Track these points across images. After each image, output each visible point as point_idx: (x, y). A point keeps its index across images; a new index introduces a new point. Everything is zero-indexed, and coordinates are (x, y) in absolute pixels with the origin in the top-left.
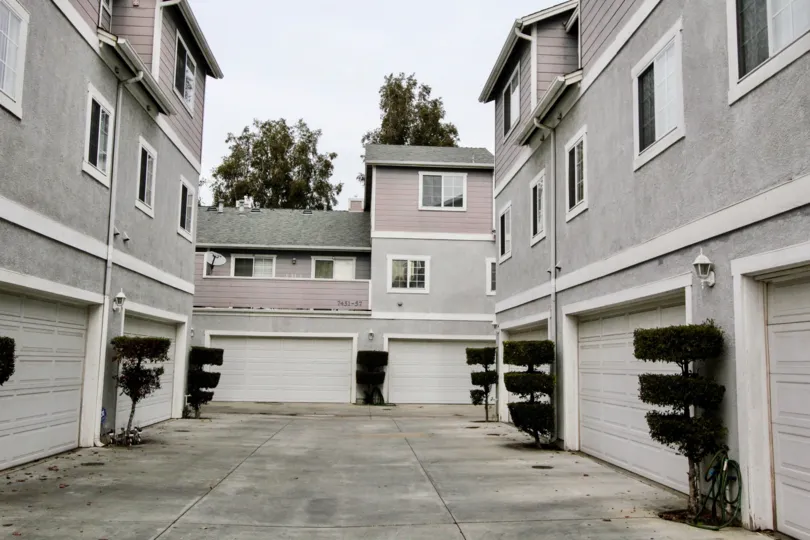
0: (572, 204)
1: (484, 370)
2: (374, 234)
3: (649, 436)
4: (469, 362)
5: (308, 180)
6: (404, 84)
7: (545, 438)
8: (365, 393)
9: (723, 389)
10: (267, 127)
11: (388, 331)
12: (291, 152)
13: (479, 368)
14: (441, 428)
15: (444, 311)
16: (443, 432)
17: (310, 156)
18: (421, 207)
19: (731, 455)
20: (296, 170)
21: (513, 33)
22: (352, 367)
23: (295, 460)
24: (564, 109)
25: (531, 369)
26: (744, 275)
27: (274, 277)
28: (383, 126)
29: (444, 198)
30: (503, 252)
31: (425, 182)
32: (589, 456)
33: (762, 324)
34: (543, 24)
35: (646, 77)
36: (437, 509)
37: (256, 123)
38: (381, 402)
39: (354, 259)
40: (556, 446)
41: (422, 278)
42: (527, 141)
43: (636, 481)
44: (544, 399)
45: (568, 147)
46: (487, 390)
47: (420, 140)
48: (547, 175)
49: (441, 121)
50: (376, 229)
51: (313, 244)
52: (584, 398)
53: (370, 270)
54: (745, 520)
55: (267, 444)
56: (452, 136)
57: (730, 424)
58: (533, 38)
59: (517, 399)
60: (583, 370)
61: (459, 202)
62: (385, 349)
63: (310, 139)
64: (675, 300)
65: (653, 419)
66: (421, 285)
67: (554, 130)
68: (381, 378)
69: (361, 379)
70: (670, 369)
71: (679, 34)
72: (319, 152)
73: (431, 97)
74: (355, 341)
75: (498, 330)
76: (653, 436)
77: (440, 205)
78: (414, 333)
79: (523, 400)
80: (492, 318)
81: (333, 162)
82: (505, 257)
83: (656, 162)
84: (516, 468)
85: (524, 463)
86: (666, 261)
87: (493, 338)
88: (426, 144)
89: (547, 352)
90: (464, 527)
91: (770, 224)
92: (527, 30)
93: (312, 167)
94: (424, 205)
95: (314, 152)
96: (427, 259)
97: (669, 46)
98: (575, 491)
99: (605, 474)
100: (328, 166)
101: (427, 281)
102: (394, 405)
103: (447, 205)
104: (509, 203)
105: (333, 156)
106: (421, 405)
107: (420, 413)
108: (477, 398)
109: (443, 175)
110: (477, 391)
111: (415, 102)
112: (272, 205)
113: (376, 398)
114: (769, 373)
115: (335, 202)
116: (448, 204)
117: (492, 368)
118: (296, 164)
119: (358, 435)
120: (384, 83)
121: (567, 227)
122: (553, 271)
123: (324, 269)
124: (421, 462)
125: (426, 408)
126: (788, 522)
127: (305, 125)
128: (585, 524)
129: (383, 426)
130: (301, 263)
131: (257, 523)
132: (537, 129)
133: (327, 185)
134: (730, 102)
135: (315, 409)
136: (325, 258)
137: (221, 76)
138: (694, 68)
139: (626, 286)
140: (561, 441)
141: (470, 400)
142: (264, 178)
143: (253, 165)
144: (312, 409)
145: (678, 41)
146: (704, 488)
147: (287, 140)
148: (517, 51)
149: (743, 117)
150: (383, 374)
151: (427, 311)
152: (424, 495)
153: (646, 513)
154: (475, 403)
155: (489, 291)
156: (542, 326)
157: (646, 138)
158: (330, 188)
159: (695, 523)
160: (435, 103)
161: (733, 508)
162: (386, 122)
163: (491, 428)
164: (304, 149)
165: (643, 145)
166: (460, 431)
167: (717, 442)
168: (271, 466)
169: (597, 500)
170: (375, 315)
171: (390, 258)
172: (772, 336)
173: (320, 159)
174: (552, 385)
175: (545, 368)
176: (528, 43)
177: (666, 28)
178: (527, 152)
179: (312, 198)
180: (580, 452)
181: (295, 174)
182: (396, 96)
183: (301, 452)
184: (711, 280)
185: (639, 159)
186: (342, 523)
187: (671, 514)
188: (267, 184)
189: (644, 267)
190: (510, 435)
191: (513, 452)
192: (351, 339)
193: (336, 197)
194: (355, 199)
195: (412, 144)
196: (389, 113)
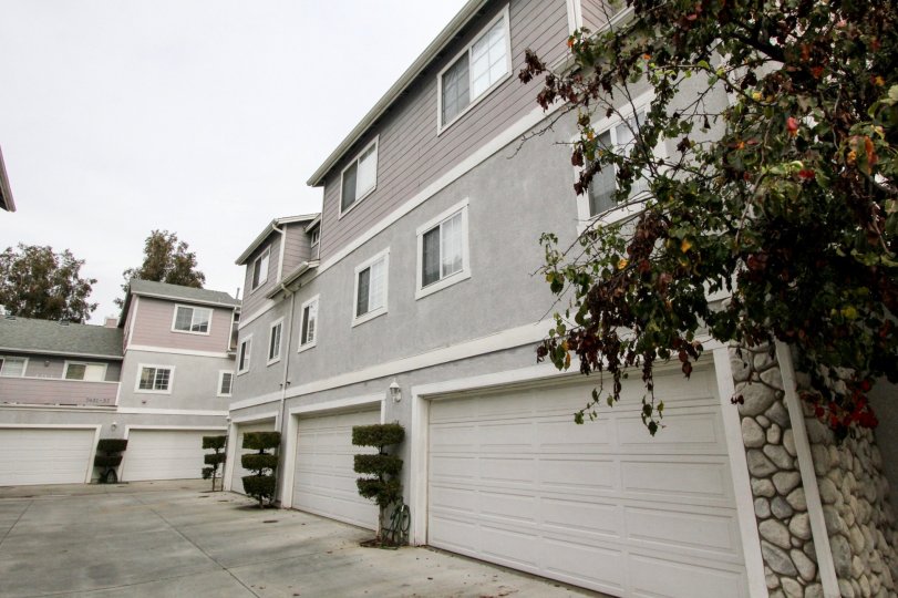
0: (304, 341)
1: (215, 452)
2: (129, 347)
3: (358, 495)
4: (204, 447)
5: (65, 296)
6: (167, 238)
7: (266, 500)
8: (101, 474)
9: (402, 462)
10: (32, 251)
11: (129, 423)
12: (52, 274)
13: (212, 451)
14: (178, 499)
15: (181, 408)
16: (180, 502)
17: (71, 279)
18: (173, 329)
19: (405, 502)
20: (55, 288)
21: (271, 225)
22: (93, 452)
23: (54, 536)
24: (304, 281)
25: (262, 451)
26: (419, 396)
27: (23, 376)
28: (144, 265)
29: (192, 324)
30: (241, 368)
31: (179, 312)
32: (299, 510)
33: (426, 424)
34: (291, 225)
35: (364, 274)
36: (204, 561)
37: (21, 246)
38: (115, 481)
39: (106, 365)
40: (275, 506)
41: (166, 382)
42: (273, 296)
43: (337, 525)
44: (268, 473)
45: (304, 305)
46: (216, 467)
47: (173, 279)
48: (286, 320)
49: (193, 269)
50: (134, 342)
51: (68, 350)
52: (299, 469)
53: (119, 374)
54: (411, 541)
55: (19, 524)
56: (200, 280)
57: (405, 483)
58: (284, 232)
59: (249, 473)
60: (299, 451)
61: (204, 328)
62: (125, 438)
63: (74, 266)
64: (374, 407)
65: (360, 482)
66: (165, 388)
67: (294, 293)
68: (118, 461)
69: (98, 462)
70: (372, 450)
71: (388, 256)
72: (80, 277)
73: (188, 251)
74: (98, 432)
75: (231, 423)
76: (361, 493)
77: (188, 329)
78: (155, 424)
79: (253, 474)
80: (226, 413)
81: (93, 286)
82: (243, 371)
83: (368, 324)
84: (251, 524)
85: (256, 520)
86: (370, 384)
87: (225, 428)
88: (179, 284)
89: (275, 440)
90: (233, 570)
91: (436, 368)
92: (281, 227)
93: (71, 288)
94: (176, 328)
95: (76, 276)
96: (172, 369)
97: (382, 261)
98: (300, 536)
99: (317, 522)
100: (87, 288)
101: (170, 385)
102: (127, 483)
103: (194, 329)
104: (251, 335)
105: (93, 281)
106: (151, 482)
107: (151, 488)
108: (207, 474)
109: (195, 308)
110: (208, 469)
111: (173, 252)
112: (25, 314)
113: (110, 478)
114: (428, 452)
115: (88, 317)
116: (196, 329)
117: (222, 451)
118: (56, 284)
119: (104, 510)
120: (150, 235)
121: (298, 356)
122: (284, 384)
123: (77, 371)
124: (173, 527)
125: (155, 484)
126: (434, 539)
127: (71, 254)
128: (316, 557)
129: (127, 501)
130: (54, 366)
131: (45, 593)
132: (282, 290)
133: (84, 303)
134: (417, 298)
135: (49, 490)
136: (77, 363)
137: (13, 210)
138: (395, 275)
139: (339, 398)
140: (278, 502)
141: (201, 476)
142: (21, 292)
143: (10, 279)
144: (48, 490)
145: (387, 258)
146: (389, 524)
147: (51, 263)
148: (271, 237)
149: (424, 308)
150: (121, 458)
151: (167, 408)
152: (188, 552)
153: (351, 545)
154: (205, 478)
155: (219, 393)
156: (271, 421)
157: (362, 309)
158: (85, 305)
159: (383, 547)
160: (190, 256)
161: (405, 535)
162: (147, 263)
163: (219, 496)
164: (66, 273)
165: (360, 313)
166: (195, 500)
167: (398, 495)
168: (34, 543)
169: (318, 539)
170: (120, 410)
171: (141, 366)
172: (431, 431)
173: (80, 282)
174: (276, 463)
175: (271, 451)
176: (280, 234)
177: (379, 250)
178: (270, 303)
179: (66, 312)
180: (292, 509)
181: (54, 291)
182: (158, 246)
183: (59, 529)
184: (399, 397)
185: (355, 321)
186: (128, 582)
187: (368, 543)
188: (23, 297)
189: (353, 387)
190: (236, 500)
191: (245, 513)
192: (94, 429)
193: (90, 313)
194: (111, 317)
195: (167, 282)
196: (150, 257)
